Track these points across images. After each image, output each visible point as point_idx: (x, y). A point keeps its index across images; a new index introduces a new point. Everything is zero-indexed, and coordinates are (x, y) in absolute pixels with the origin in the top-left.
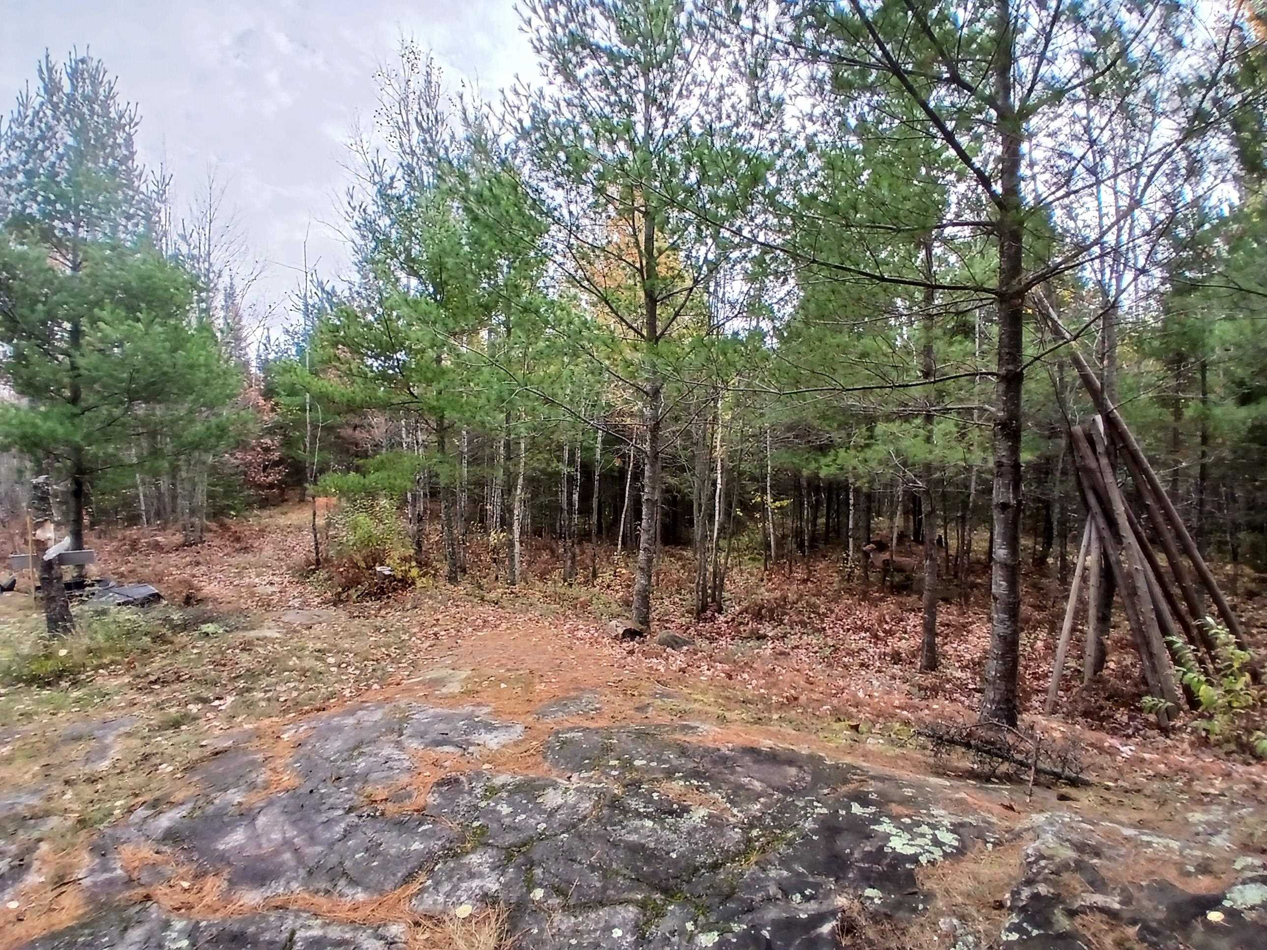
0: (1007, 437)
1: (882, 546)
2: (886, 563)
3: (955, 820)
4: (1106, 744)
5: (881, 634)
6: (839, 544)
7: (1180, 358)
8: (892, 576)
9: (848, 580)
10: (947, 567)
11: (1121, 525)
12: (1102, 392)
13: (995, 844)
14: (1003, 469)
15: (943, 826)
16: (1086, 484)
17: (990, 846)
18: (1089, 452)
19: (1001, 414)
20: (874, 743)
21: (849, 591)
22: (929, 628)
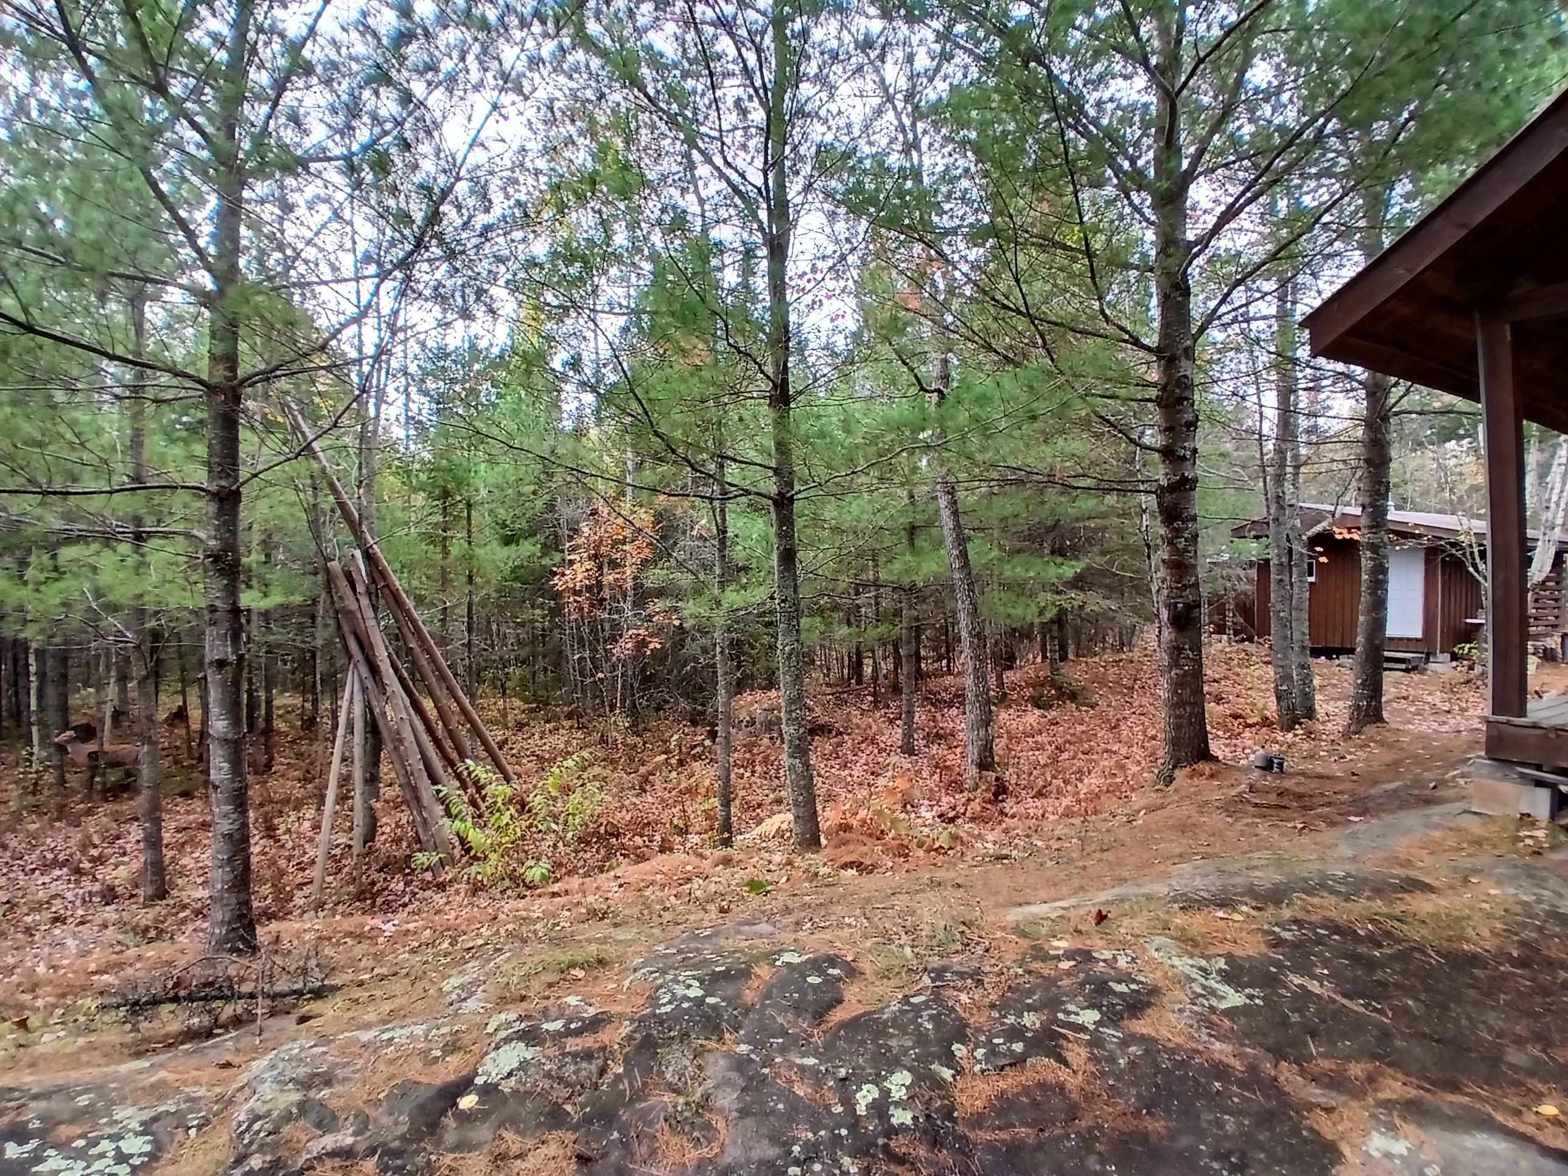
0: (222, 572)
1: (87, 732)
2: (93, 756)
3: (147, 1115)
4: (367, 928)
5: (86, 865)
6: (20, 737)
7: (446, 494)
8: (103, 775)
9: (34, 793)
10: (190, 747)
11: (384, 673)
12: (360, 524)
13: (199, 1127)
14: (218, 615)
15: (130, 1131)
16: (346, 628)
17: (193, 1132)
18: (348, 591)
19: (212, 543)
20: (48, 1041)
21: (35, 809)
22: (153, 842)
